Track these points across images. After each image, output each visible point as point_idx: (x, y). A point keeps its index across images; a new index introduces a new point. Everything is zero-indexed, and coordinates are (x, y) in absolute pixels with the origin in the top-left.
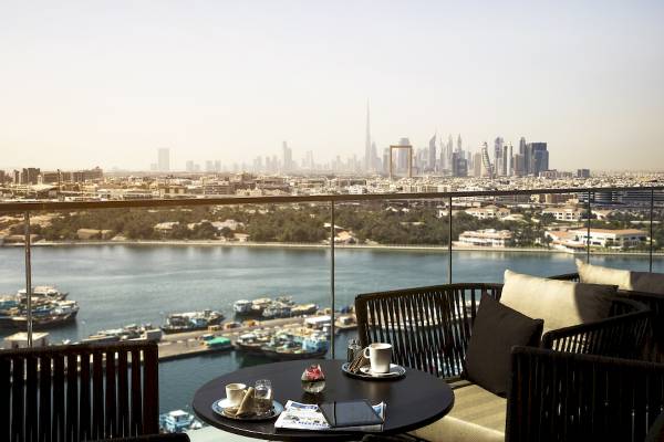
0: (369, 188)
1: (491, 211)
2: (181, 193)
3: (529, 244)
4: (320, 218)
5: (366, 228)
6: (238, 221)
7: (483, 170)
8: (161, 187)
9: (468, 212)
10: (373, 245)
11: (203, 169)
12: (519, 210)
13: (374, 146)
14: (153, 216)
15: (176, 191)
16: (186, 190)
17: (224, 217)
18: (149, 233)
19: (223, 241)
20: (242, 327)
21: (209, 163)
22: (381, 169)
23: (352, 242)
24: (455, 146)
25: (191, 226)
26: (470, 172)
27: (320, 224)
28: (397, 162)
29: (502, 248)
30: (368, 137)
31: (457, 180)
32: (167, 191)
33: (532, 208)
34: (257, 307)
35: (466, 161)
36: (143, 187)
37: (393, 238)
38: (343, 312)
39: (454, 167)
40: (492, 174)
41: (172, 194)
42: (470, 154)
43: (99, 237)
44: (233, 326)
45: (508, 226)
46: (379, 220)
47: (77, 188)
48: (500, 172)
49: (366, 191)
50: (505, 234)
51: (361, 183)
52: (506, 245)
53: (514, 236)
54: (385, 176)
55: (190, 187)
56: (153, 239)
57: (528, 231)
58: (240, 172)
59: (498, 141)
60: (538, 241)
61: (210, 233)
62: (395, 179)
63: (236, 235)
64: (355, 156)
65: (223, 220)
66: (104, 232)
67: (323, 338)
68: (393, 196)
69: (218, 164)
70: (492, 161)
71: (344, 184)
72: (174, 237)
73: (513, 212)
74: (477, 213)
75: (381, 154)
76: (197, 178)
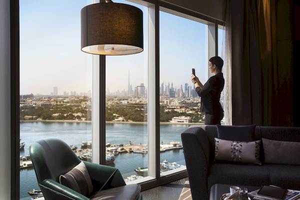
0: (129, 101)
1: (183, 110)
2: (62, 103)
3: (197, 122)
4: (112, 112)
5: (128, 115)
6: (82, 113)
7: (181, 95)
8: (54, 101)
9: (175, 110)
10: (131, 122)
11: (70, 94)
12: (194, 110)
13: (131, 86)
14: (51, 111)
15: (60, 102)
16: (63, 102)
17: (77, 111)
18: (50, 118)
19: (77, 120)
20: (84, 151)
21: (72, 92)
22: (134, 94)
23: (123, 121)
24: (171, 86)
25: (65, 115)
26: (176, 96)
27: (112, 114)
28: (139, 92)
29: (187, 123)
30: (129, 83)
31: (171, 98)
32: (57, 102)
33: (198, 109)
34: (89, 144)
35: (174, 92)
36: (48, 101)
37: (138, 119)
38: (120, 146)
39: (170, 94)
40: (184, 96)
41: (59, 103)
42: (176, 89)
43: (32, 119)
44: (81, 151)
45: (190, 115)
46: (133, 113)
47: (24, 101)
48: (187, 96)
49: (128, 102)
50: (188, 118)
51: (126, 100)
52: (189, 122)
53: (192, 119)
54: (135, 97)
55: (65, 101)
56: (52, 119)
57: (197, 117)
58: (83, 96)
59: (186, 84)
60: (200, 120)
61: (72, 117)
62: (139, 98)
63: (82, 118)
64: (118, 90)
65: (77, 113)
66: (34, 117)
67: (113, 155)
68: (138, 104)
69: (75, 92)
70: (184, 91)
71: (120, 100)
72: (59, 119)
73: (191, 110)
74: (179, 111)
75: (133, 89)
76: (67, 98)
